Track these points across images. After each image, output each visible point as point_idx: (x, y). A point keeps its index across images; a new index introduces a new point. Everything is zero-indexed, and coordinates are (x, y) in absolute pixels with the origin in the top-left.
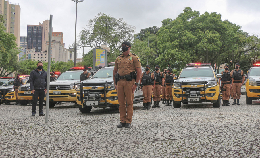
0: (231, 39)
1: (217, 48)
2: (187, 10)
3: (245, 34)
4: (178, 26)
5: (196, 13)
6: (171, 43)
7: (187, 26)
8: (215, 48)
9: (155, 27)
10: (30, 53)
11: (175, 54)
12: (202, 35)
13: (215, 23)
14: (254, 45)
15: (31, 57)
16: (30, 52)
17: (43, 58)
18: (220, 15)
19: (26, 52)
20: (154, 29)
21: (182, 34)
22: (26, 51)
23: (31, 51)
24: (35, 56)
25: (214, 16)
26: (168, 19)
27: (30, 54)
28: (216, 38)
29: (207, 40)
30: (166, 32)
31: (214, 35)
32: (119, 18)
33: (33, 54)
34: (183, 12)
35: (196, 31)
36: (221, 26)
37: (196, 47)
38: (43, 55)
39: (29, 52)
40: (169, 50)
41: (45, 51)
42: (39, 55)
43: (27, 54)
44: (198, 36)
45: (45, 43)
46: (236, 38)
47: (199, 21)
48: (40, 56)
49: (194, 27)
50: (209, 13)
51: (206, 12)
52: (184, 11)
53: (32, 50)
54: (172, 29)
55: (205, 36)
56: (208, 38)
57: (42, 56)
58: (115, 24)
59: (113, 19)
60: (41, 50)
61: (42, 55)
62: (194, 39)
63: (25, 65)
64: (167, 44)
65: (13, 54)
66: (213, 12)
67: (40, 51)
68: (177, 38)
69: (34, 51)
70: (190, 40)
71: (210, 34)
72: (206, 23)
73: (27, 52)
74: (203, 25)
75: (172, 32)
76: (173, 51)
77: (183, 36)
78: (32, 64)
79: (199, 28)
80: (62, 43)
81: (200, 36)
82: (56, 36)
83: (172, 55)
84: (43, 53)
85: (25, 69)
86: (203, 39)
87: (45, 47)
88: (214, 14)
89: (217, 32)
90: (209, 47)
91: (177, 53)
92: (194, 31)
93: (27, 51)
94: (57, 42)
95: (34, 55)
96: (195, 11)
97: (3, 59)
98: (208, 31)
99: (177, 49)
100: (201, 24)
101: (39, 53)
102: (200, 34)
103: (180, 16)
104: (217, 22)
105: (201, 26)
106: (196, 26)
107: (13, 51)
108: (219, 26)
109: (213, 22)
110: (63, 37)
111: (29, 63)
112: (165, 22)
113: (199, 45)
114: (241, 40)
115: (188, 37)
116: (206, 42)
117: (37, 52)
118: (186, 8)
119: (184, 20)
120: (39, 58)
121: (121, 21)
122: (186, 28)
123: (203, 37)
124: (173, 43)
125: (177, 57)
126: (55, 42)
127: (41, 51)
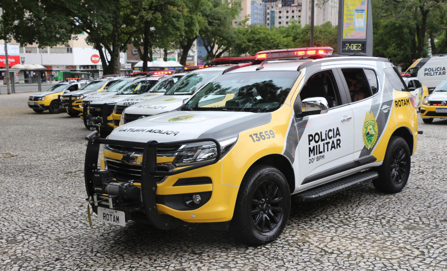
10: (273, 10)
15: (274, 17)
16: (272, 7)
17: (295, 17)
19: (266, 8)
22: (266, 6)
23: (274, 6)
24: (281, 15)
27: (273, 12)
33: (278, 11)
38: (295, 12)
39: (270, 8)
41: (299, 5)
42: (287, 12)
43: (268, 11)
48: (290, 14)
53: (276, 4)
57: (293, 14)
60: (293, 3)
61: (293, 11)
63: (244, 34)
65: (221, 16)
67: (290, 5)
69: (280, 5)
73: (268, 9)
78: (256, 32)
84: (295, 9)
85: (244, 42)
93: (268, 6)
95: (280, 12)
97: (187, 29)
101: (289, 9)
107: (220, 10)
117: (285, 8)
120: (287, 17)
127: (292, 5)
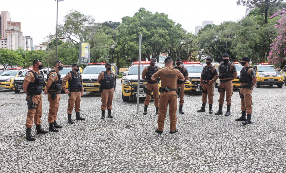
0: (175, 35)
1: (166, 41)
2: (142, 10)
3: (185, 31)
4: (136, 23)
5: (149, 13)
6: (130, 36)
7: (142, 23)
8: (165, 42)
9: (110, 22)
11: (134, 46)
12: (154, 30)
13: (164, 22)
14: (191, 40)
17: (3, 45)
18: (167, 15)
20: (110, 23)
21: (139, 29)
25: (163, 16)
26: (127, 17)
28: (165, 34)
29: (158, 35)
30: (125, 28)
31: (164, 31)
32: (89, 15)
34: (138, 12)
35: (149, 28)
36: (169, 24)
37: (149, 40)
38: (3, 42)
40: (129, 43)
41: (5, 39)
44: (151, 31)
45: (4, 32)
46: (179, 34)
47: (152, 19)
48: (1, 43)
49: (147, 24)
50: (158, 14)
51: (157, 13)
52: (140, 11)
54: (131, 26)
55: (157, 32)
56: (159, 34)
58: (85, 20)
59: (84, 15)
60: (1, 38)
62: (148, 34)
64: (127, 37)
66: (162, 13)
68: (134, 33)
70: (146, 34)
71: (160, 31)
72: (157, 21)
74: (154, 22)
75: (131, 28)
76: (132, 43)
77: (140, 31)
79: (152, 25)
80: (20, 32)
81: (153, 32)
82: (15, 25)
83: (131, 46)
86: (155, 34)
87: (4, 35)
88: (162, 14)
89: (165, 29)
90: (160, 41)
91: (135, 45)
92: (148, 27)
94: (16, 31)
96: (148, 11)
98: (159, 28)
99: (135, 42)
100: (153, 22)
102: (153, 30)
103: (136, 14)
104: (165, 21)
105: (153, 23)
106: (148, 23)
108: (166, 24)
109: (162, 20)
110: (21, 26)
111: (2, 51)
112: (124, 19)
113: (151, 39)
114: (183, 36)
115: (144, 32)
116: (158, 37)
118: (141, 8)
119: (140, 18)
121: (91, 18)
122: (142, 24)
123: (155, 32)
124: (132, 36)
125: (135, 48)
126: (14, 31)
